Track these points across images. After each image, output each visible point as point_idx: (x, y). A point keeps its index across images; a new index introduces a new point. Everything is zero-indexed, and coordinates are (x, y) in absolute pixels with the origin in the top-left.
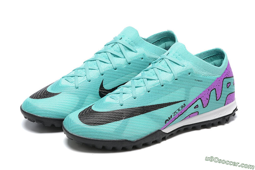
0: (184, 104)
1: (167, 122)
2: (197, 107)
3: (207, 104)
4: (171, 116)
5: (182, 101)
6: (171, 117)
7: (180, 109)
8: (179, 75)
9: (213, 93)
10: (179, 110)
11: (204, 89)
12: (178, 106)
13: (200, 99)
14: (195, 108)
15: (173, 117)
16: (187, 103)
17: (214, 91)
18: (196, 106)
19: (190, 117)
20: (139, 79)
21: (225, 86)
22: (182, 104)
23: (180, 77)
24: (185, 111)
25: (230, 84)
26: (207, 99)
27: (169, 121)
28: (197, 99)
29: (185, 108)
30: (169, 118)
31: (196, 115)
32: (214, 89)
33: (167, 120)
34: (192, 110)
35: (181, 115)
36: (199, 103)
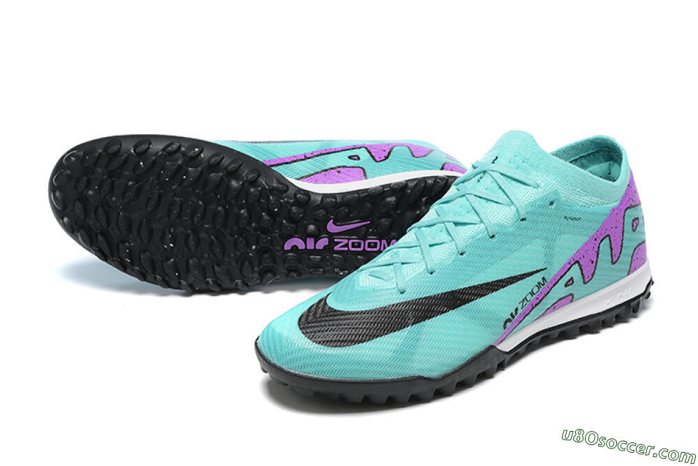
0: (543, 279)
1: (508, 324)
2: (571, 282)
3: (593, 275)
4: (516, 310)
5: (537, 271)
6: (516, 314)
7: (535, 290)
8: (529, 209)
9: (605, 247)
10: (532, 293)
11: (586, 239)
12: (531, 282)
13: (577, 262)
14: (566, 285)
15: (520, 311)
16: (550, 275)
17: (607, 240)
18: (569, 281)
19: (554, 308)
20: (434, 225)
21: (628, 227)
22: (537, 278)
23: (532, 213)
24: (546, 295)
25: (637, 221)
26: (592, 262)
27: (512, 322)
28: (571, 263)
29: (545, 287)
30: (512, 315)
31: (569, 303)
32: (605, 237)
33: (509, 320)
34: (559, 291)
35: (536, 305)
36: (575, 272)
